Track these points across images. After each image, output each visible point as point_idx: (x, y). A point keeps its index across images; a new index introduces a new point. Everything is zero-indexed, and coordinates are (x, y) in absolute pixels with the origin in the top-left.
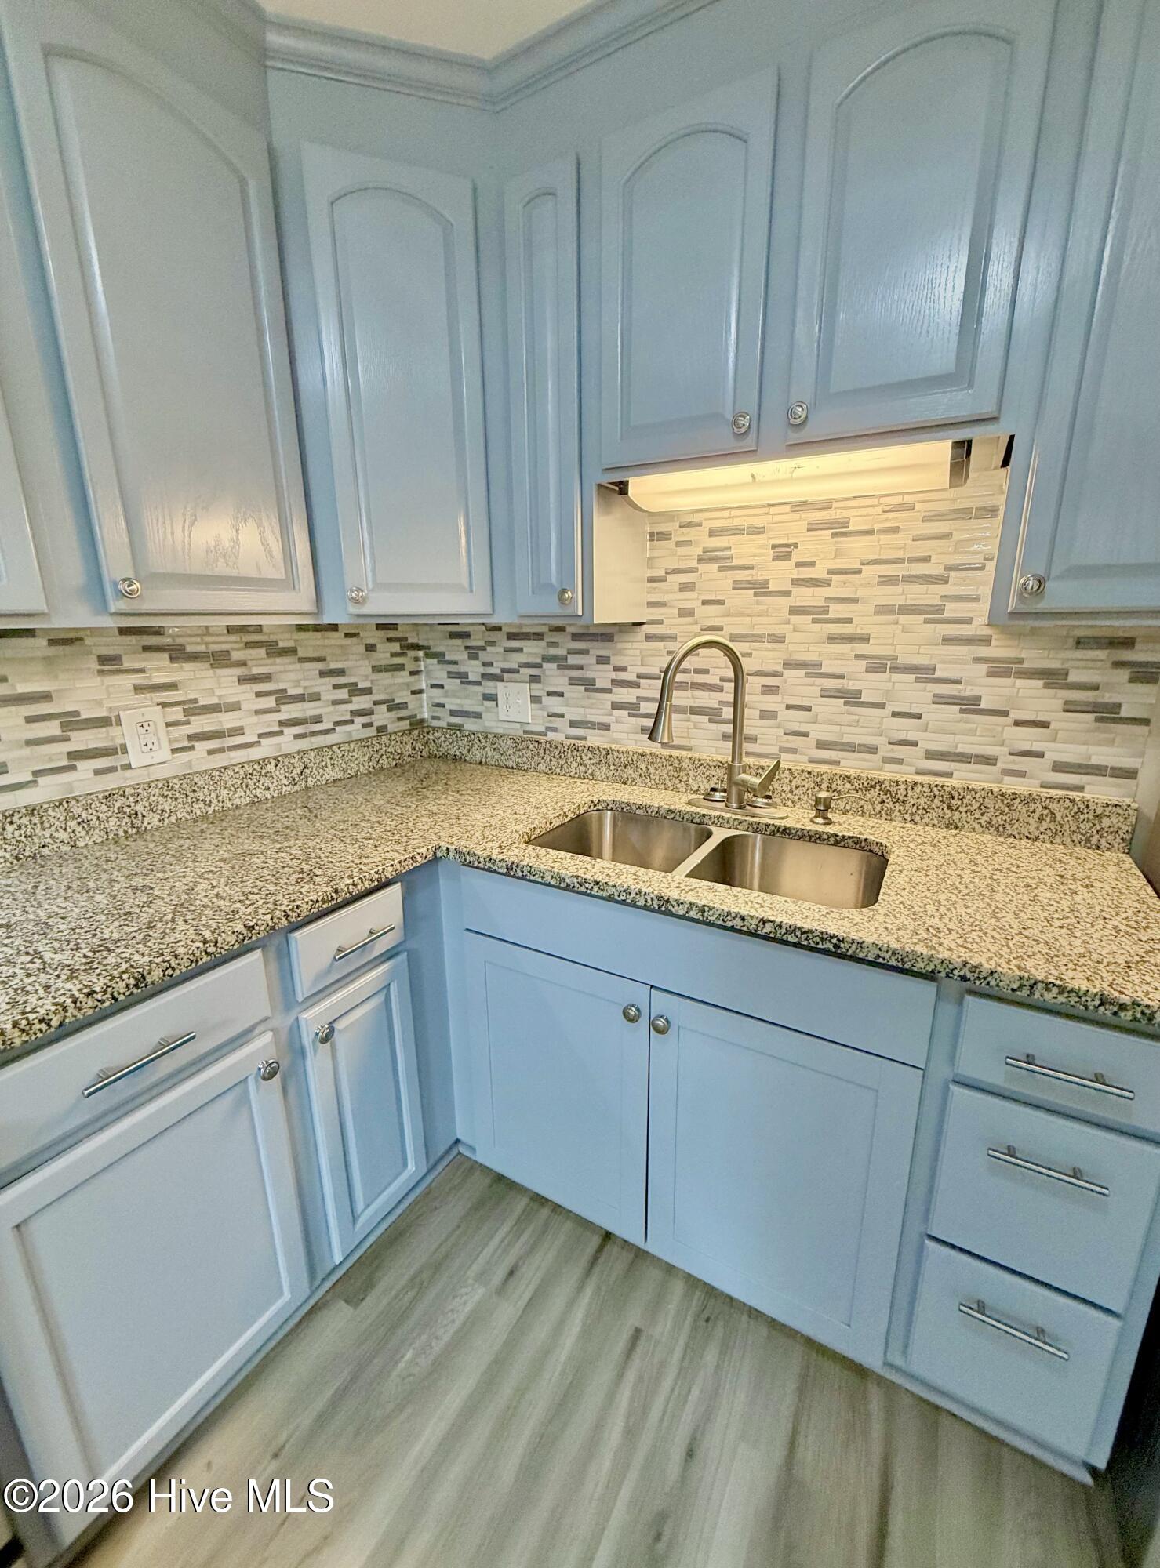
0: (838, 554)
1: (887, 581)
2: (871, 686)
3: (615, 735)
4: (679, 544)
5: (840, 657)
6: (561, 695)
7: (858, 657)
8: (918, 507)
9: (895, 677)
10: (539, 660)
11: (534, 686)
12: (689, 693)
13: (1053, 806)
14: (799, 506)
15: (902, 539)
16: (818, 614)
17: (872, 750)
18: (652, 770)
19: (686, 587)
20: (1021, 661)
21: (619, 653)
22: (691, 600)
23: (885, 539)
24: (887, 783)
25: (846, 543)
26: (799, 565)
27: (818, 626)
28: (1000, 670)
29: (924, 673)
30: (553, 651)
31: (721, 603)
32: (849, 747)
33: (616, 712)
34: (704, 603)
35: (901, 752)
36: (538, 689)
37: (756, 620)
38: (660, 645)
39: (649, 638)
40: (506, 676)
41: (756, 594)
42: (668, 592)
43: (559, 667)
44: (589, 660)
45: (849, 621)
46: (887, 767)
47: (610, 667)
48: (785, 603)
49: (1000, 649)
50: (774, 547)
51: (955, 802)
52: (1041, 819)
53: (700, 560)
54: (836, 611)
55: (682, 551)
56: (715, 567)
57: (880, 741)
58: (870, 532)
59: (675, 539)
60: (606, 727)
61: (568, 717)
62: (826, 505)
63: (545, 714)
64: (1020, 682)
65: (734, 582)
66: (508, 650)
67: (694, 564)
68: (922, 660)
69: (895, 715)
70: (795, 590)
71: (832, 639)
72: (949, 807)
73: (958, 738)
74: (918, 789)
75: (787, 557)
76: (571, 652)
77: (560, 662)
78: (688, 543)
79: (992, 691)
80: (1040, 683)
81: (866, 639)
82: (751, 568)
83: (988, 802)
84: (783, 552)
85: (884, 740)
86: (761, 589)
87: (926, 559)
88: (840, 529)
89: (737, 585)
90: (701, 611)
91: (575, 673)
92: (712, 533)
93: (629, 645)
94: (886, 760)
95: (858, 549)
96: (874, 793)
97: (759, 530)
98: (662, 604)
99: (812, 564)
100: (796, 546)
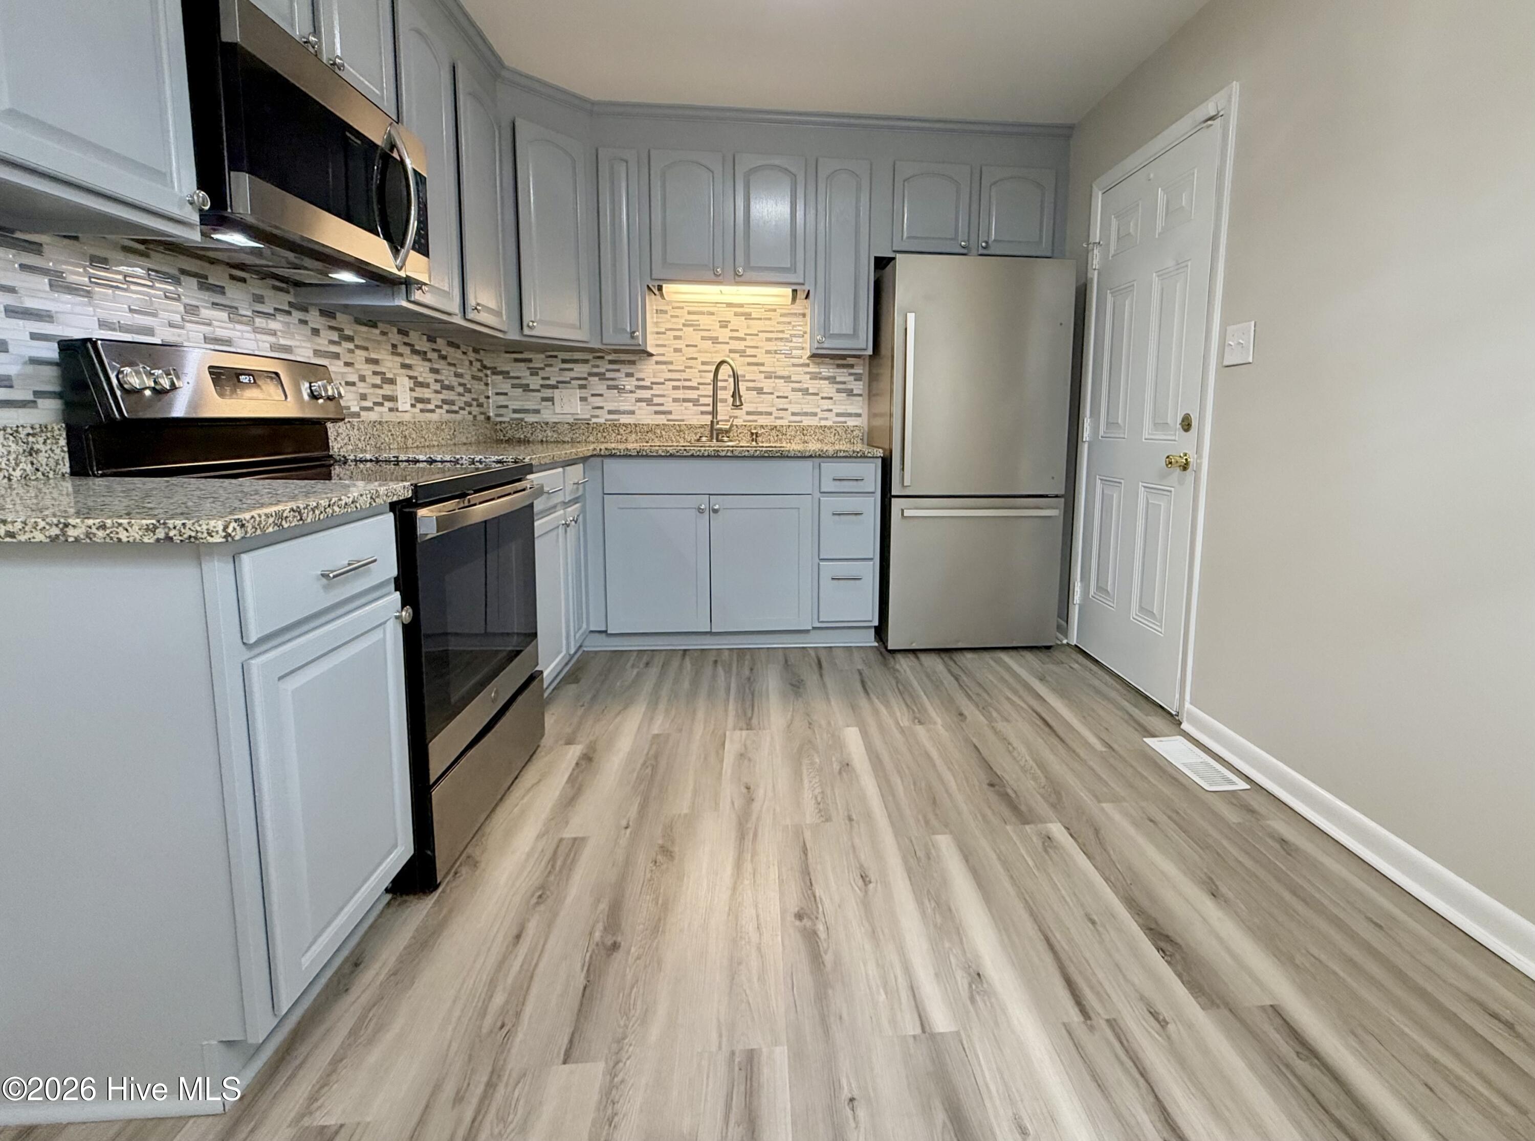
0: (748, 327)
1: (769, 340)
2: (767, 385)
3: (638, 417)
4: (672, 316)
5: (754, 372)
6: (601, 395)
7: (760, 372)
8: (778, 310)
9: (777, 381)
10: (586, 376)
11: (583, 391)
12: (681, 391)
13: (838, 429)
14: (729, 305)
15: (773, 323)
16: (742, 353)
17: (770, 414)
18: (664, 433)
19: (676, 338)
20: (820, 373)
21: (640, 371)
22: (680, 344)
23: (767, 322)
24: (778, 427)
25: (751, 322)
26: (732, 330)
27: (743, 358)
28: (815, 377)
29: (787, 379)
30: (595, 370)
31: (696, 346)
32: (761, 413)
33: (638, 404)
34: (687, 346)
35: (782, 414)
36: (584, 393)
37: (714, 355)
38: (664, 367)
39: (657, 363)
40: (560, 385)
41: (713, 343)
42: (666, 340)
43: (600, 379)
44: (621, 375)
45: (755, 356)
46: (777, 421)
47: (634, 379)
48: (727, 347)
49: (813, 369)
50: (720, 322)
51: (805, 432)
52: (835, 434)
53: (684, 325)
54: (749, 352)
55: (674, 320)
56: (691, 329)
57: (773, 409)
58: (760, 319)
59: (670, 314)
60: (633, 413)
61: (606, 408)
62: (741, 306)
63: (590, 407)
64: (822, 382)
65: (702, 337)
66: (561, 370)
67: (681, 327)
68: (786, 374)
69: (778, 397)
70: (731, 342)
71: (749, 364)
72: (803, 434)
73: (803, 406)
74: (791, 428)
75: (726, 327)
76: (608, 370)
77: (602, 377)
78: (677, 317)
79: (813, 386)
80: (827, 382)
81: (763, 364)
82: (709, 330)
83: (817, 430)
84: (724, 324)
85: (774, 409)
86: (715, 341)
87: (783, 332)
88: (748, 316)
89: (703, 338)
90: (685, 349)
91: (610, 383)
92: (689, 313)
93: (645, 367)
94: (776, 418)
95: (756, 326)
96: (774, 431)
97: (713, 314)
98: (664, 346)
99: (737, 331)
100: (730, 322)
